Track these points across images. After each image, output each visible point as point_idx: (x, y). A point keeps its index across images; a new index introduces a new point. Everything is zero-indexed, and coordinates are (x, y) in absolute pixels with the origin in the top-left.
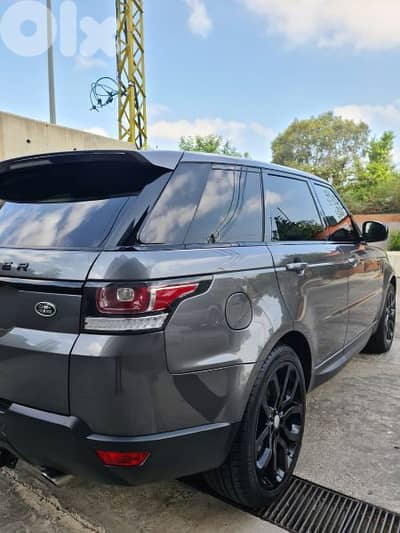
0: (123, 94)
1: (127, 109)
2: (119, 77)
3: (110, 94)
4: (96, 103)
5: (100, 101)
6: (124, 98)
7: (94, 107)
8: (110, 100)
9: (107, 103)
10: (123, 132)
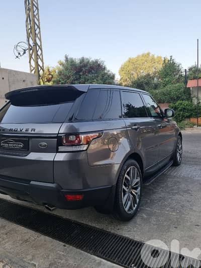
0: (31, 49)
1: (33, 56)
2: (28, 41)
3: (24, 50)
4: (17, 55)
5: (19, 54)
6: (31, 51)
7: (17, 57)
8: (25, 53)
9: (23, 54)
10: (32, 68)
